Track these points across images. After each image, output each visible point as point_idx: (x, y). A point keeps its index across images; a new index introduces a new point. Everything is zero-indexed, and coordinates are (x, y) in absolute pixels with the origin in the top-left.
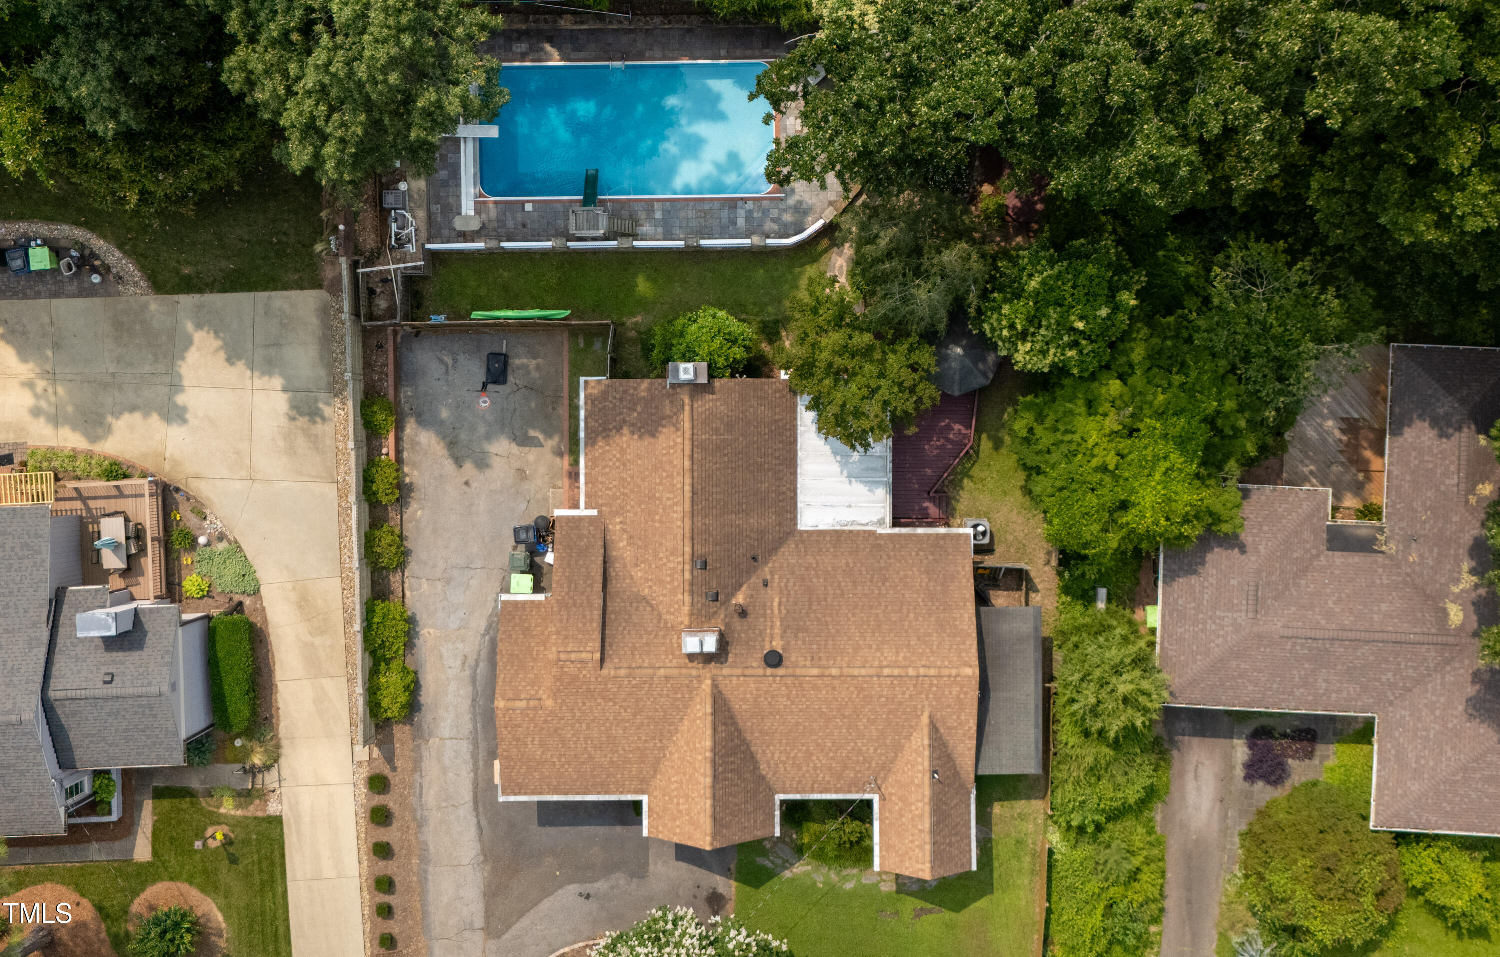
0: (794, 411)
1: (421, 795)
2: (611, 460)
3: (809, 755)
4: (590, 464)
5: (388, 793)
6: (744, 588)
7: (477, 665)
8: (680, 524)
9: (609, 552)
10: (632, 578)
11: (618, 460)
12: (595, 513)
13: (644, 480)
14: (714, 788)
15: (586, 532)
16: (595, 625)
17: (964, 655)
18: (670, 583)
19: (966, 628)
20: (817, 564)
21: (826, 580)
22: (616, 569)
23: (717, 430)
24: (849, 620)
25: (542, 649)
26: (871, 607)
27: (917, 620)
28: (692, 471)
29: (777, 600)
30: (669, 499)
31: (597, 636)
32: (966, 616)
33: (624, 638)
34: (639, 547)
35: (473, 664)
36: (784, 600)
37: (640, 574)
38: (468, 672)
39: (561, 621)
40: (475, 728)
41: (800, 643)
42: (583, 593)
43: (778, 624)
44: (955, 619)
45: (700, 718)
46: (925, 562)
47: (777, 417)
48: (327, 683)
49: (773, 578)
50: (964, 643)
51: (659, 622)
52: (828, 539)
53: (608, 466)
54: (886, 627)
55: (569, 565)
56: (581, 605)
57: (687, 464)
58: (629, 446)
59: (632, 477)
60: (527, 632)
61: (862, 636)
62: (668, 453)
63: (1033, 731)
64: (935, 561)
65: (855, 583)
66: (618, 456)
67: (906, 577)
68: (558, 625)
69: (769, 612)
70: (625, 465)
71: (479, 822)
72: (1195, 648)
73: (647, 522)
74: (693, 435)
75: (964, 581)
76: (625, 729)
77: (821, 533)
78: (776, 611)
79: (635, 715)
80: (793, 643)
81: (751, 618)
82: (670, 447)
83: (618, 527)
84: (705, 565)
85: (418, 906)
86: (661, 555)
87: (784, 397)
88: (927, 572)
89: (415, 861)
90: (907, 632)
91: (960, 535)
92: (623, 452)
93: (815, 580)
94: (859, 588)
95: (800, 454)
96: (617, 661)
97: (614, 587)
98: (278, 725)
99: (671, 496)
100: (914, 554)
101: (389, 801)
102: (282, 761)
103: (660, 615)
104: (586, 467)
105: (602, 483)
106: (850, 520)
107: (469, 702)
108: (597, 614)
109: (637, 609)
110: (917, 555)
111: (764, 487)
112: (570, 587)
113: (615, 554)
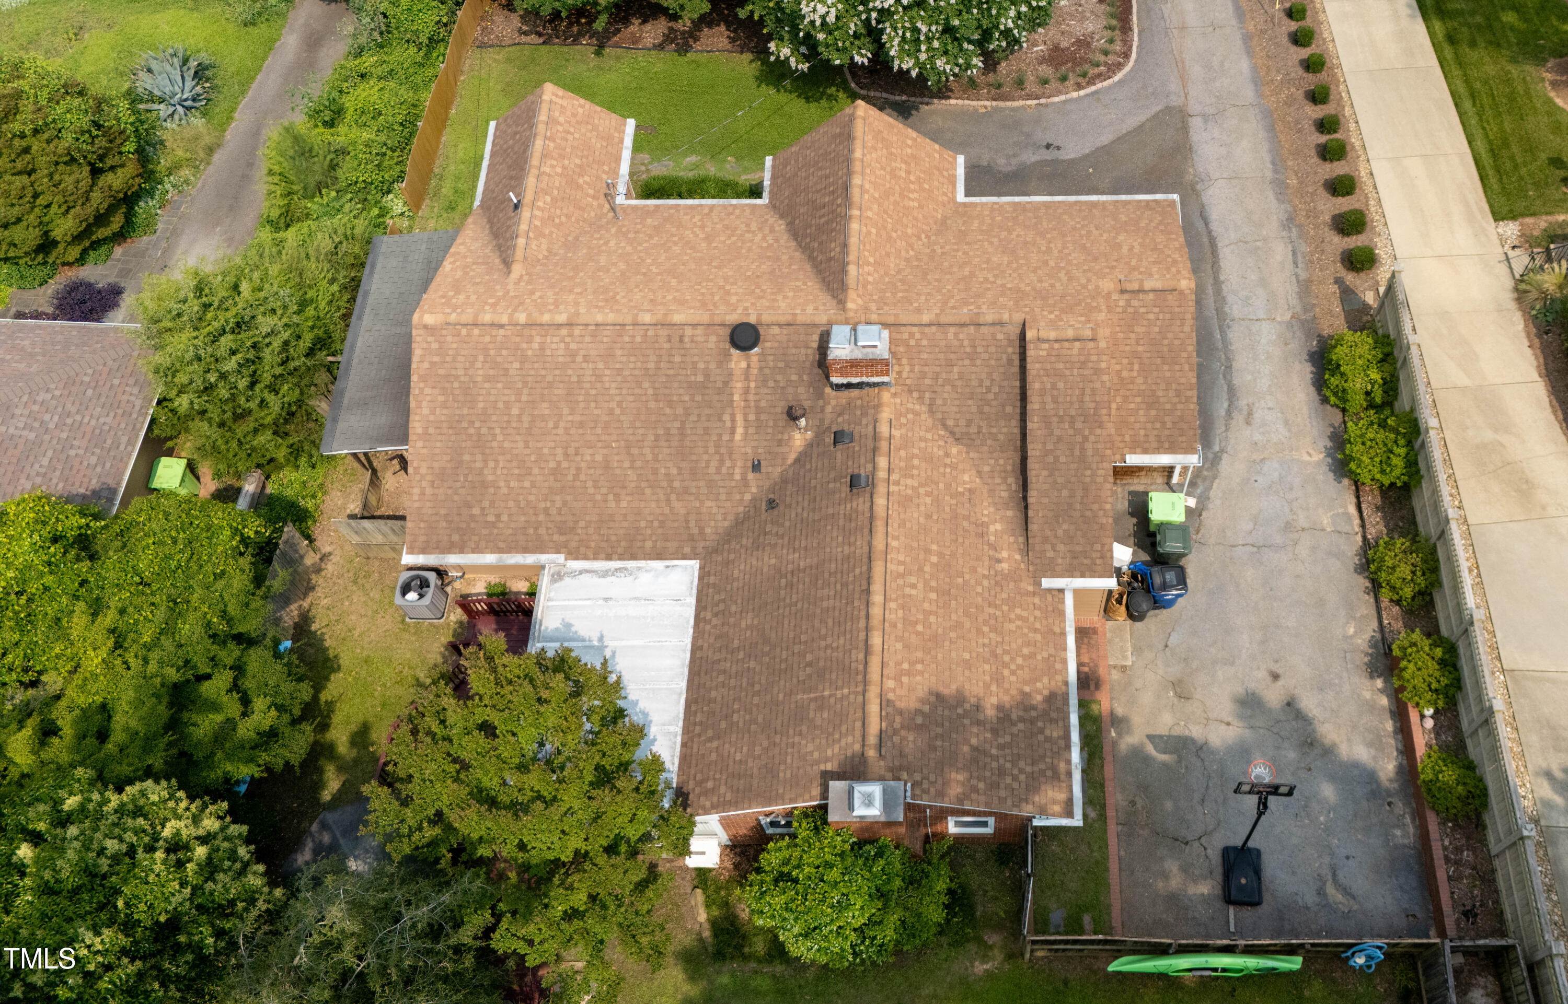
0: (684, 759)
1: (1294, 253)
2: (1020, 667)
3: (709, 239)
4: (1058, 666)
5: (1343, 253)
6: (792, 457)
7: (1229, 413)
8: (894, 543)
9: (1020, 515)
10: (979, 473)
11: (1006, 665)
12: (1047, 583)
13: (959, 625)
14: (849, 174)
15: (1061, 547)
16: (1037, 386)
17: (435, 346)
18: (914, 456)
19: (427, 391)
20: (668, 500)
21: (655, 472)
22: (1007, 487)
23: (821, 708)
24: (619, 404)
25: (1125, 374)
26: (582, 425)
27: (507, 405)
28: (868, 629)
29: (738, 437)
30: (913, 586)
31: (1033, 368)
32: (426, 411)
33: (990, 374)
34: (968, 518)
35: (1235, 414)
36: (726, 437)
37: (966, 477)
38: (1243, 403)
39: (1094, 391)
40: (1223, 333)
41: (701, 365)
42: (1059, 439)
43: (736, 397)
44: (444, 405)
45: (868, 264)
46: (486, 504)
47: (715, 744)
48: (1463, 380)
49: (744, 478)
50: (433, 364)
51: (932, 400)
52: (649, 544)
53: (1025, 657)
54: (560, 391)
55: (1085, 489)
56: (1061, 419)
57: (876, 640)
58: (987, 686)
59: (979, 632)
60: (1152, 402)
61: (599, 377)
62: (913, 664)
63: (374, 287)
64: (469, 506)
65: (607, 466)
66: (1006, 672)
67: (520, 478)
68: (1098, 385)
69: (752, 417)
70: (994, 654)
71: (1207, 224)
72: (90, 392)
73: (953, 555)
74: (864, 693)
75: (423, 470)
76: (988, 261)
77: (660, 557)
78: (739, 418)
79: (972, 275)
80: (713, 366)
81: (781, 407)
82: (909, 673)
83: (1005, 554)
84: (854, 482)
85: (1282, 138)
86: (928, 500)
87: (699, 783)
88: (484, 485)
89: (1293, 181)
90: (525, 383)
91: (423, 551)
92: (998, 679)
93: (674, 471)
94: (599, 458)
95: (682, 685)
96: (1000, 336)
97: (1010, 460)
98: (1526, 326)
99: (908, 590)
100: (505, 518)
101: (1339, 243)
102: (1510, 284)
103: (931, 412)
104: (1064, 661)
105: (1036, 631)
106: (610, 579)
107: (1236, 365)
108: (1034, 405)
109: (969, 423)
110: (498, 516)
111: (748, 620)
112: (1083, 450)
113: (1010, 513)
